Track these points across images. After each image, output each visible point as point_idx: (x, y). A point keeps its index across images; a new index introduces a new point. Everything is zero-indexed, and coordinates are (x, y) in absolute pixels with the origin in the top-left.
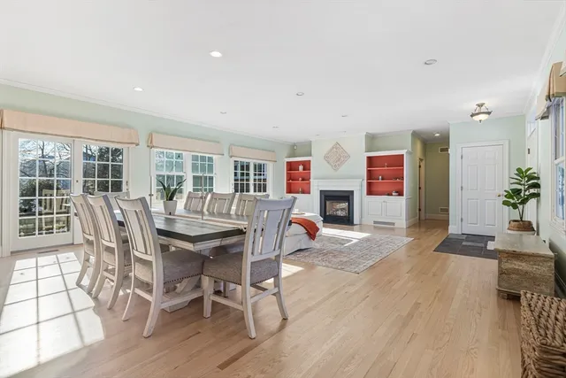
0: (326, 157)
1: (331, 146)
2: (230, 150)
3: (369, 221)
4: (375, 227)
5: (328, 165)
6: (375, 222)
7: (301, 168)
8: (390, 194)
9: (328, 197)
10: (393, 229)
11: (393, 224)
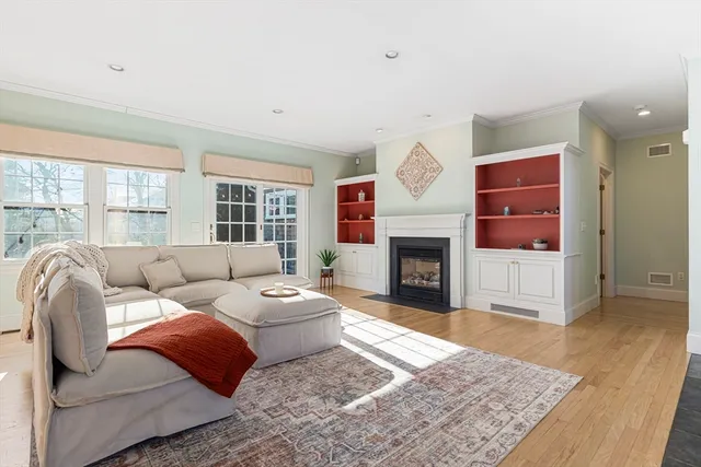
0: (399, 174)
1: (408, 152)
2: (202, 163)
3: (480, 302)
4: (494, 317)
5: (403, 187)
6: (494, 307)
7: (361, 195)
8: (528, 247)
9: (404, 250)
10: (534, 325)
11: (536, 314)
